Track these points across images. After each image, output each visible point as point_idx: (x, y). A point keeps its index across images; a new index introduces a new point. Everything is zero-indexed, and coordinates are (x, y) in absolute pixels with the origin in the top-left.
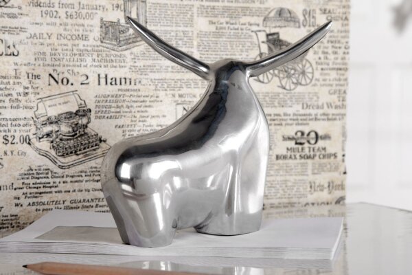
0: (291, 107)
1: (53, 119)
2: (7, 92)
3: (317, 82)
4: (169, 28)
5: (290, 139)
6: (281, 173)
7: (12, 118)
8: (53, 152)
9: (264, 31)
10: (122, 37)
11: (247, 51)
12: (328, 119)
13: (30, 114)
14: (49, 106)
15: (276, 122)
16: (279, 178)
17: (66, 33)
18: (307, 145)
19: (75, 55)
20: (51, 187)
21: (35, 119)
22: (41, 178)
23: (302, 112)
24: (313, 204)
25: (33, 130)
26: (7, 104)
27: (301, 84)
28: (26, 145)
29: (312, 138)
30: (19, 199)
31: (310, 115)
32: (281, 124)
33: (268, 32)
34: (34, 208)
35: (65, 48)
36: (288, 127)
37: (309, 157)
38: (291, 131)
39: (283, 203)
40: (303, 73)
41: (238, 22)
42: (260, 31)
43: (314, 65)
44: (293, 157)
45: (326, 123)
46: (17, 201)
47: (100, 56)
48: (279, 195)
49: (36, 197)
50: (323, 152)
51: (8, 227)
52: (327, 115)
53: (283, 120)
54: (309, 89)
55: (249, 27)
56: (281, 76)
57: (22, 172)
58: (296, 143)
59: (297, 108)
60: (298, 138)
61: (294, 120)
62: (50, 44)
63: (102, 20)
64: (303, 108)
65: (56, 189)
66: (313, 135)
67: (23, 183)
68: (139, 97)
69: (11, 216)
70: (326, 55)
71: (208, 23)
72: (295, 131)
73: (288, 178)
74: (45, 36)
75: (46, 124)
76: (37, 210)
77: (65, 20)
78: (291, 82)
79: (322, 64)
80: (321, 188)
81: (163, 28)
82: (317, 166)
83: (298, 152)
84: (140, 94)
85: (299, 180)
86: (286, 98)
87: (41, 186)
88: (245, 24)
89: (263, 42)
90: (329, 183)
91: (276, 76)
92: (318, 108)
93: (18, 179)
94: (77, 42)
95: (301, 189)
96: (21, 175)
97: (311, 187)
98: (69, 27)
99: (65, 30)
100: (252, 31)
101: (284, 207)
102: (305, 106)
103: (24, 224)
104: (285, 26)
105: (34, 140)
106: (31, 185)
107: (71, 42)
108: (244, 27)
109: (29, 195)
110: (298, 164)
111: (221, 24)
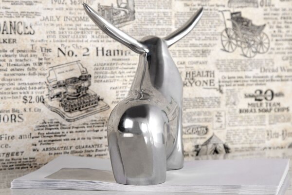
0: (251, 70)
1: (62, 83)
2: (25, 63)
3: (272, 51)
4: (152, 10)
5: (250, 96)
6: (244, 123)
7: (30, 83)
8: (62, 109)
9: (229, 11)
10: (115, 18)
11: (215, 27)
12: (282, 80)
13: (43, 79)
14: (59, 73)
15: (239, 83)
16: (242, 128)
17: (71, 16)
18: (264, 101)
19: (78, 33)
20: (60, 136)
21: (48, 83)
22: (53, 129)
23: (260, 74)
24: (270, 148)
25: (46, 92)
26: (26, 72)
27: (259, 52)
28: (40, 103)
29: (269, 96)
30: (36, 145)
31: (267, 77)
32: (243, 85)
33: (232, 11)
34: (47, 152)
35: (71, 27)
36: (249, 87)
37: (266, 111)
38: (252, 90)
39: (246, 147)
40: (261, 43)
41: (207, 4)
42: (225, 11)
43: (270, 37)
44: (253, 111)
45: (280, 84)
46: (34, 147)
47: (98, 33)
48: (242, 141)
49: (49, 144)
50: (278, 107)
51: (27, 167)
52: (281, 77)
53: (245, 81)
54: (266, 56)
55: (217, 8)
56: (243, 46)
57: (38, 124)
58: (256, 100)
59: (256, 72)
60: (257, 96)
61: (254, 81)
62: (59, 25)
63: (99, 4)
64: (261, 71)
65: (65, 138)
66: (269, 93)
67: (39, 133)
68: (129, 64)
69: (30, 158)
70: (280, 29)
71: (183, 5)
72: (255, 90)
73: (249, 127)
74: (55, 18)
75: (56, 87)
76: (50, 154)
77: (71, 6)
78: (251, 50)
79: (276, 36)
80: (277, 135)
81: (147, 10)
82: (273, 118)
83: (258, 106)
84: (129, 62)
85: (259, 129)
86: (247, 64)
87: (53, 135)
88: (213, 6)
89: (228, 20)
90: (283, 131)
91: (239, 46)
92: (273, 71)
93: (35, 130)
94: (79, 22)
95: (260, 136)
96: (37, 127)
97: (268, 134)
98: (73, 11)
99: (70, 13)
100: (219, 11)
101: (247, 151)
102: (263, 70)
103: (40, 164)
104: (246, 7)
105: (47, 100)
106: (45, 135)
107: (76, 23)
108: (212, 8)
109: (43, 142)
110: (257, 116)
111: (194, 6)
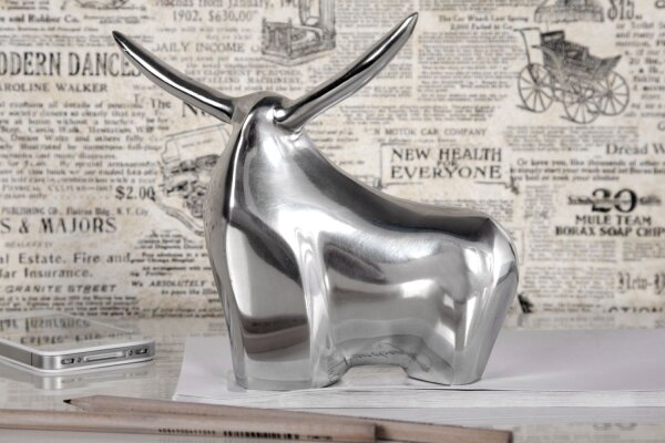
0: (585, 149)
1: (189, 165)
2: (122, 127)
3: (635, 110)
4: (371, 30)
5: (581, 201)
6: (565, 255)
7: (130, 162)
8: (187, 212)
9: (537, 29)
10: (295, 44)
11: (504, 61)
12: (656, 171)
13: (154, 157)
14: (184, 146)
15: (556, 174)
16: (560, 264)
17: (210, 42)
18: (613, 213)
19: (223, 73)
20: (183, 261)
21: (163, 165)
22: (170, 247)
23: (606, 158)
24: (625, 309)
25: (160, 180)
26: (123, 142)
27: (604, 113)
28: (148, 201)
29: (625, 202)
30: (137, 275)
31: (621, 163)
32: (566, 178)
33: (544, 30)
34: (159, 289)
35: (209, 63)
36: (578, 183)
37: (618, 233)
38: (586, 189)
39: (569, 305)
40: (609, 95)
41: (489, 17)
42: (528, 29)
43: (631, 85)
44: (588, 231)
45: (651, 178)
46: (135, 279)
47: (261, 74)
48: (560, 291)
49: (162, 274)
50: (646, 225)
51: (122, 314)
52: (654, 164)
53: (569, 171)
54: (621, 121)
55: (510, 24)
56: (568, 99)
57: (142, 238)
58: (594, 209)
59: (598, 152)
60: (598, 201)
61: (590, 171)
62: (186, 59)
63: (264, 21)
64: (608, 152)
65: (192, 265)
66: (626, 196)
67: (144, 254)
68: (321, 133)
69: (128, 298)
70: (652, 65)
71: (437, 19)
72: (592, 189)
73: (578, 264)
74: (179, 46)
75: (177, 171)
76: (163, 292)
77: (209, 24)
78: (585, 109)
79: (645, 80)
80: (643, 284)
81: (361, 30)
82: (633, 248)
83: (598, 223)
84: (321, 128)
85: (600, 269)
86: (576, 136)
87: (170, 259)
88: (502, 19)
89: (534, 47)
90: (657, 276)
91: (558, 100)
92: (637, 151)
93: (136, 248)
94: (225, 54)
95: (603, 283)
96: (140, 242)
97: (621, 281)
98: (214, 33)
99: (208, 37)
100: (516, 30)
101: (571, 311)
102: (612, 149)
103: (145, 310)
104: (575, 20)
105: (159, 194)
106: (155, 257)
107: (218, 54)
108: (500, 23)
109: (151, 271)
110: (596, 242)
111: (460, 20)
